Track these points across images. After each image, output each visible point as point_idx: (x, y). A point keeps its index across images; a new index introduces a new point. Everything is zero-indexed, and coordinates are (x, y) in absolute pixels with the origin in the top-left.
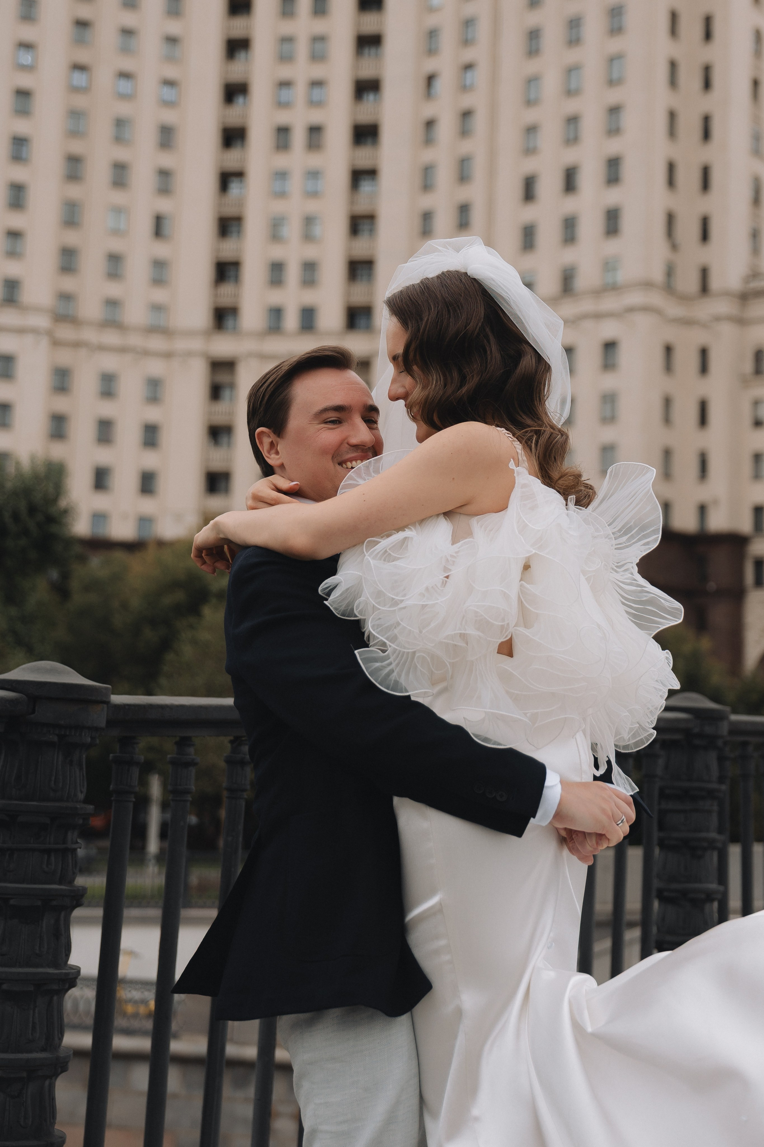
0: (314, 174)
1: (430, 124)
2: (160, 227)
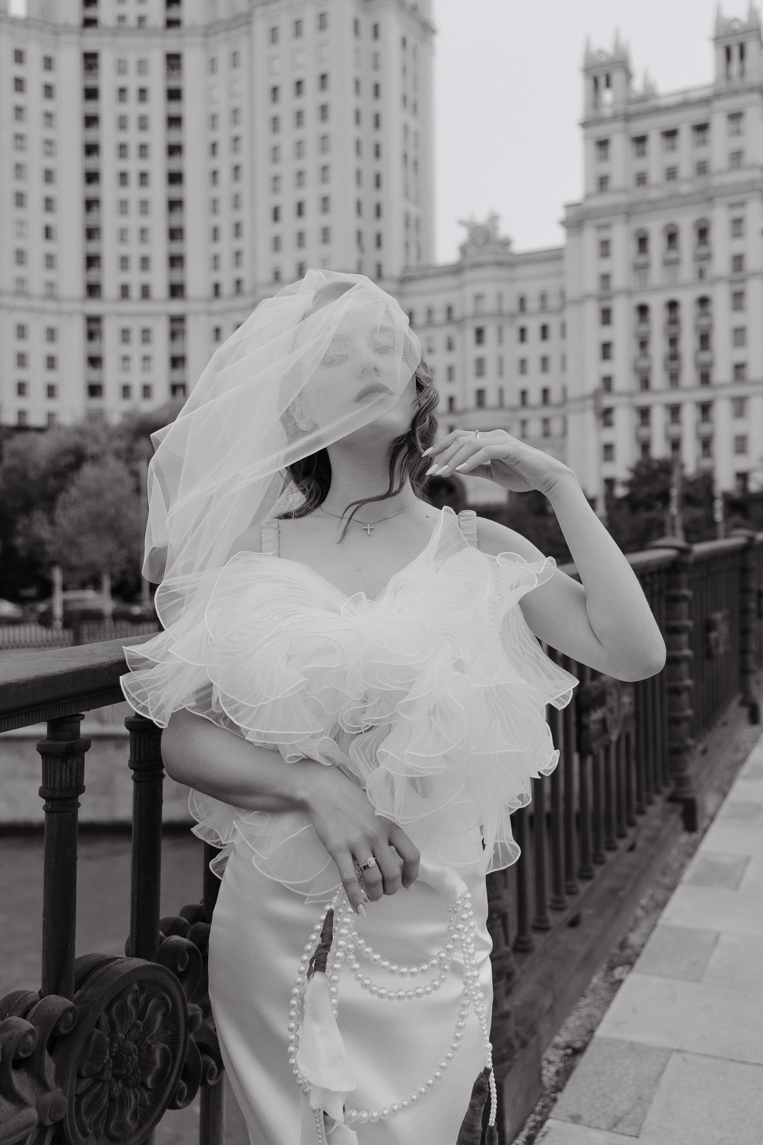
0: (144, 202)
2: (48, 233)
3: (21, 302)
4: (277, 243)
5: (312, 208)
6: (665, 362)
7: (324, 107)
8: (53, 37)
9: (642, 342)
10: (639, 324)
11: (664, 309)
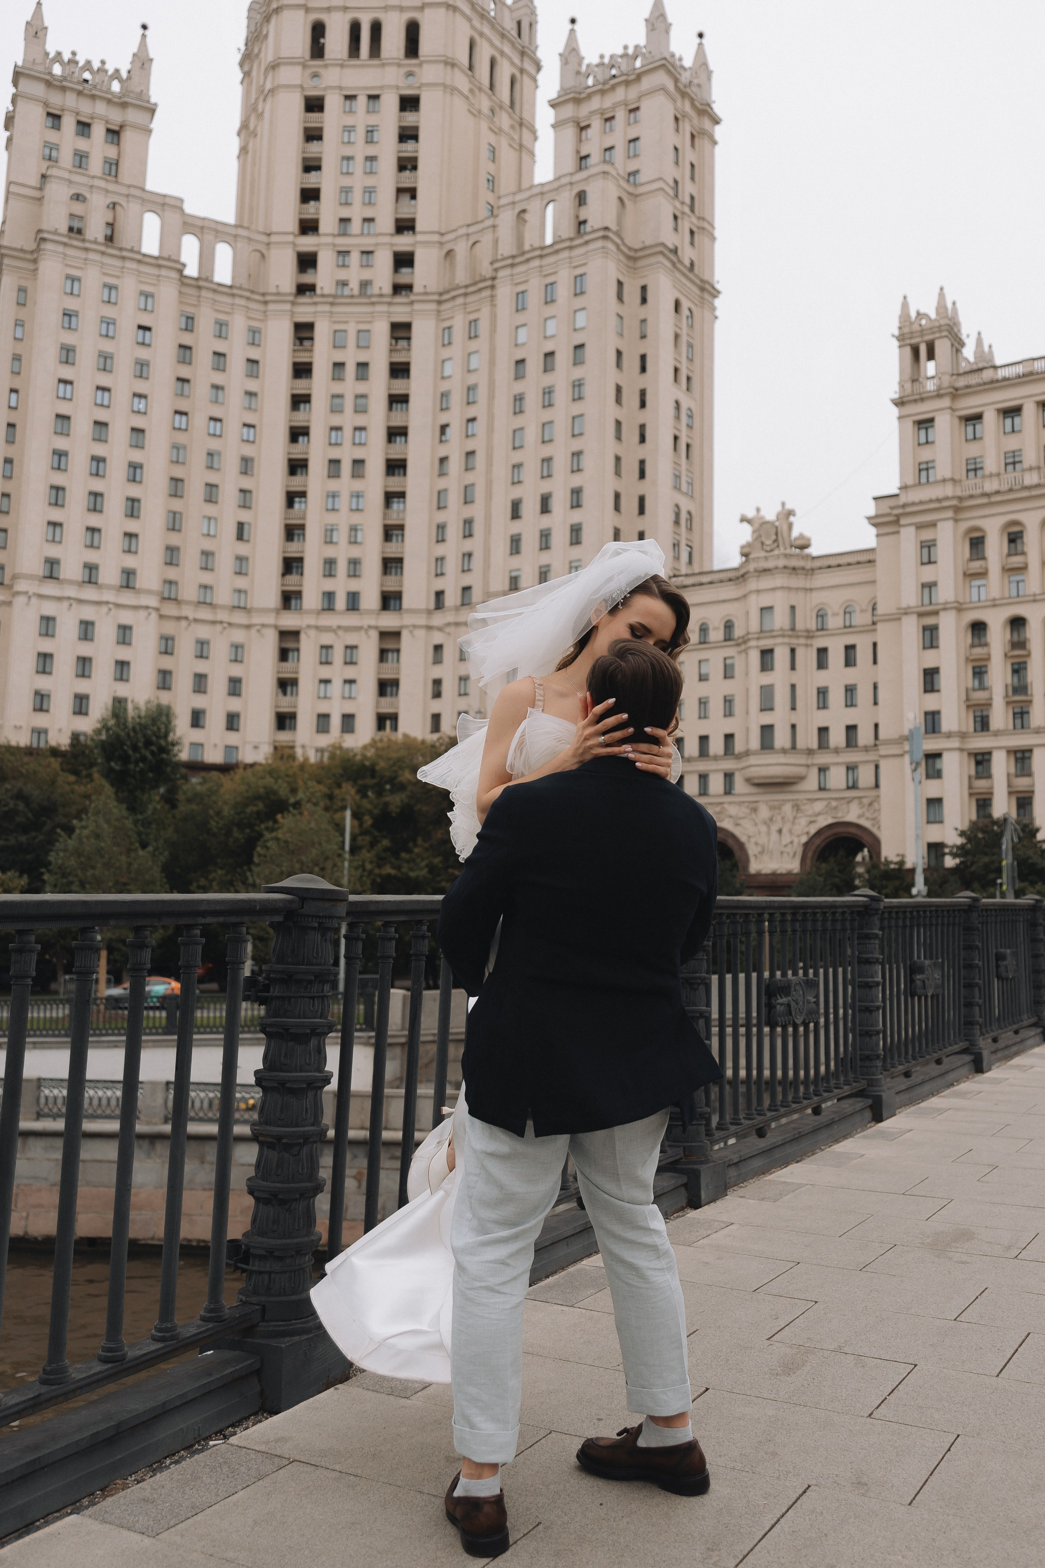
0: (358, 495)
1: (443, 460)
2: (241, 532)
3: (204, 614)
4: (515, 545)
5: (560, 503)
6: (1007, 696)
7: (578, 385)
8: (261, 307)
9: (977, 670)
10: (973, 646)
11: (1005, 627)
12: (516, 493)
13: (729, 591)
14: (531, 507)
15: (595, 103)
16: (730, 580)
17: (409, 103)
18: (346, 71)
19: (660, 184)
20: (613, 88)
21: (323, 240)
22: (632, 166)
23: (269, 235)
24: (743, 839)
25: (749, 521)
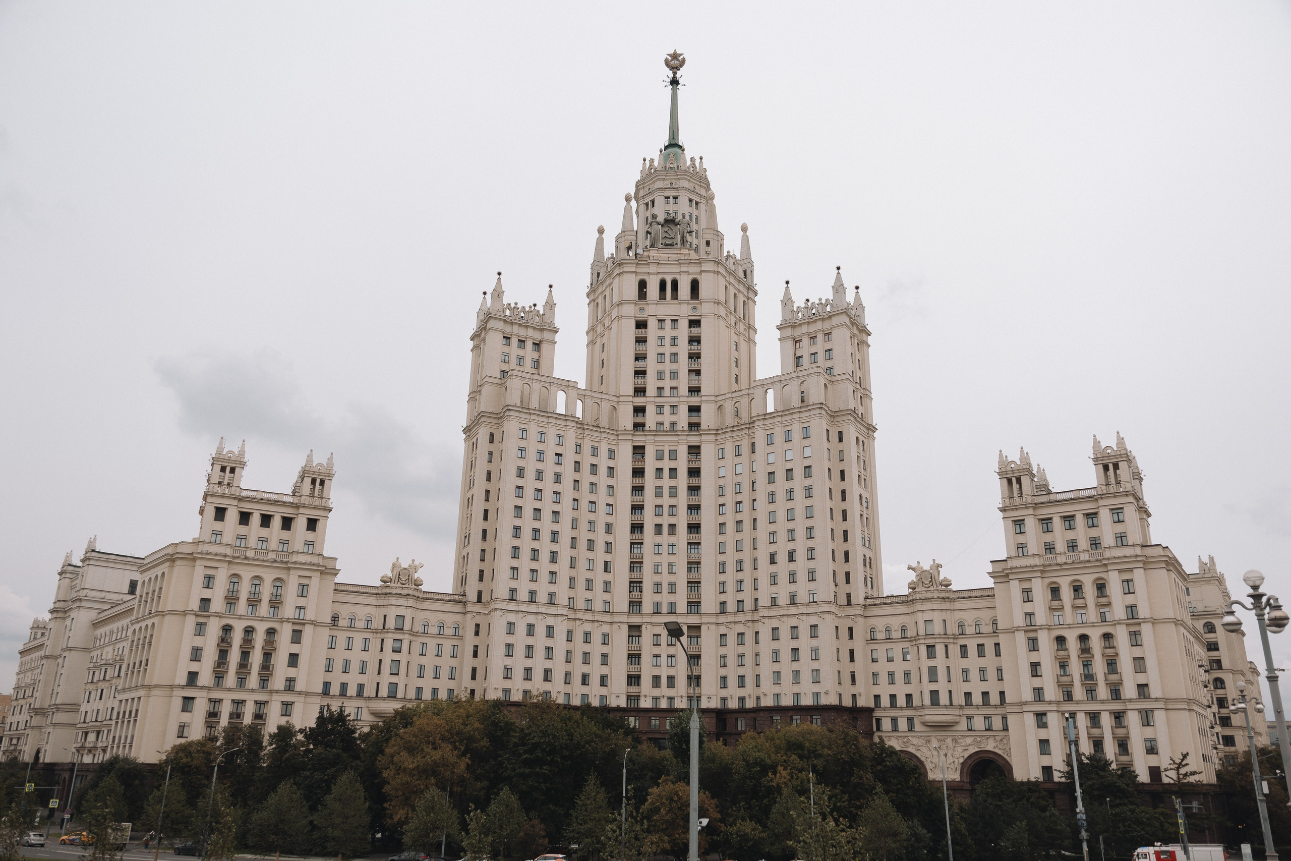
0: (672, 545)
1: (722, 525)
2: (607, 567)
4: (774, 579)
5: (800, 556)
6: (1082, 680)
7: (808, 489)
8: (614, 437)
9: (1062, 664)
10: (1058, 650)
11: (1077, 640)
12: (773, 548)
13: (902, 609)
14: (782, 557)
15: (805, 329)
16: (903, 602)
17: (695, 323)
18: (658, 306)
19: (847, 376)
20: (815, 321)
21: (649, 399)
22: (829, 364)
23: (618, 397)
24: (923, 759)
25: (913, 569)
